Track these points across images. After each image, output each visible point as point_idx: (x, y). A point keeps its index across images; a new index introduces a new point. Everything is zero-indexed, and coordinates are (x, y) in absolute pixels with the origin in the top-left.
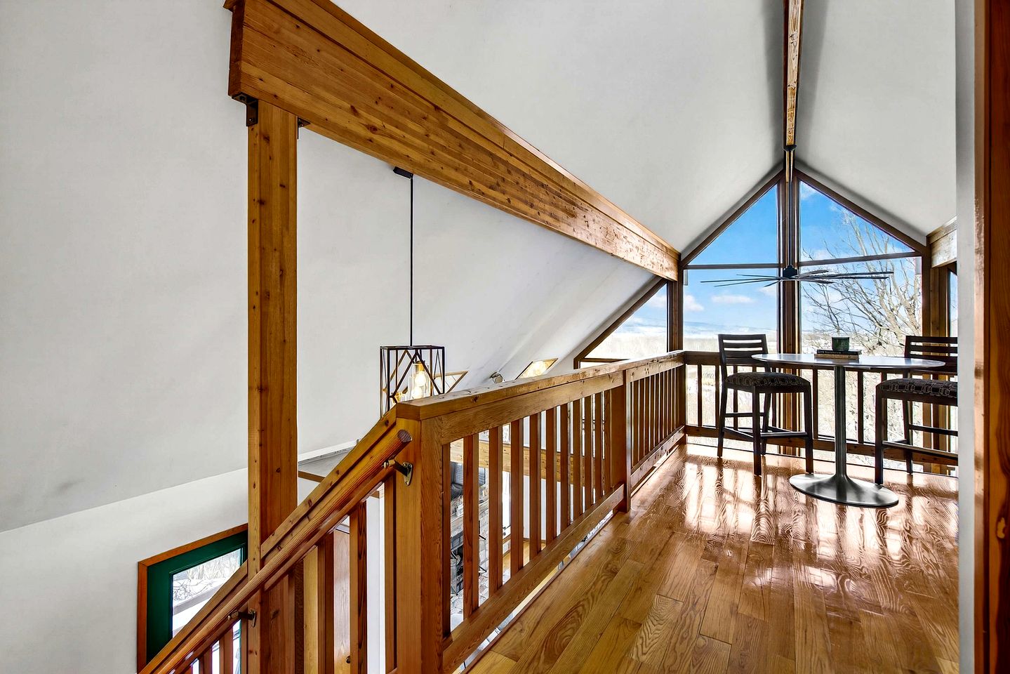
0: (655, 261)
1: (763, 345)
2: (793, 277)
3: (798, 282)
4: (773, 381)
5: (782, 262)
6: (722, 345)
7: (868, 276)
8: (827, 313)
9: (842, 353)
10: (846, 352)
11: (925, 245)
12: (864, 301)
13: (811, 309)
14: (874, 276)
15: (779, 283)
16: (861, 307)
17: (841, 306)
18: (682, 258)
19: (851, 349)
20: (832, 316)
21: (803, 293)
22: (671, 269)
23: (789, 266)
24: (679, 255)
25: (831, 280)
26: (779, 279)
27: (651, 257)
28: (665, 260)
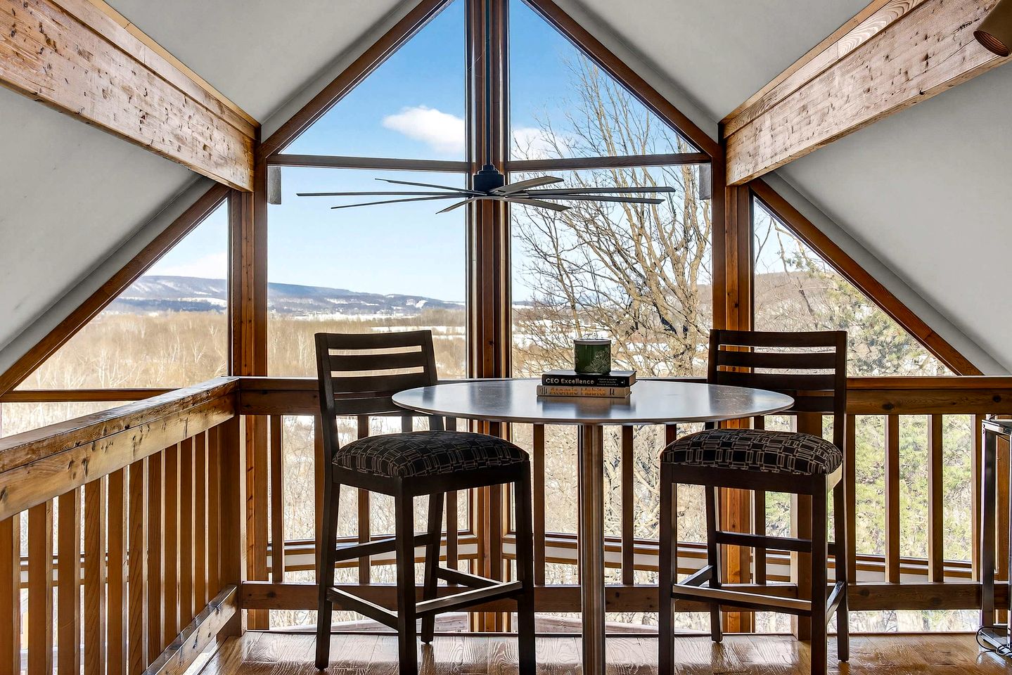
0: (186, 132)
1: (427, 358)
2: (495, 191)
3: (506, 204)
4: (443, 459)
5: (474, 160)
6: (325, 363)
7: (614, 195)
8: (556, 271)
9: (597, 381)
10: (605, 379)
11: (717, 142)
12: (612, 248)
13: (529, 261)
14: (623, 195)
15: (470, 205)
16: (607, 259)
17: (576, 257)
18: (265, 135)
19: (615, 370)
20: (564, 276)
21: (514, 230)
22: (236, 161)
23: (488, 167)
24: (257, 129)
25: (560, 202)
26: (469, 196)
27: (175, 121)
28: (217, 135)
